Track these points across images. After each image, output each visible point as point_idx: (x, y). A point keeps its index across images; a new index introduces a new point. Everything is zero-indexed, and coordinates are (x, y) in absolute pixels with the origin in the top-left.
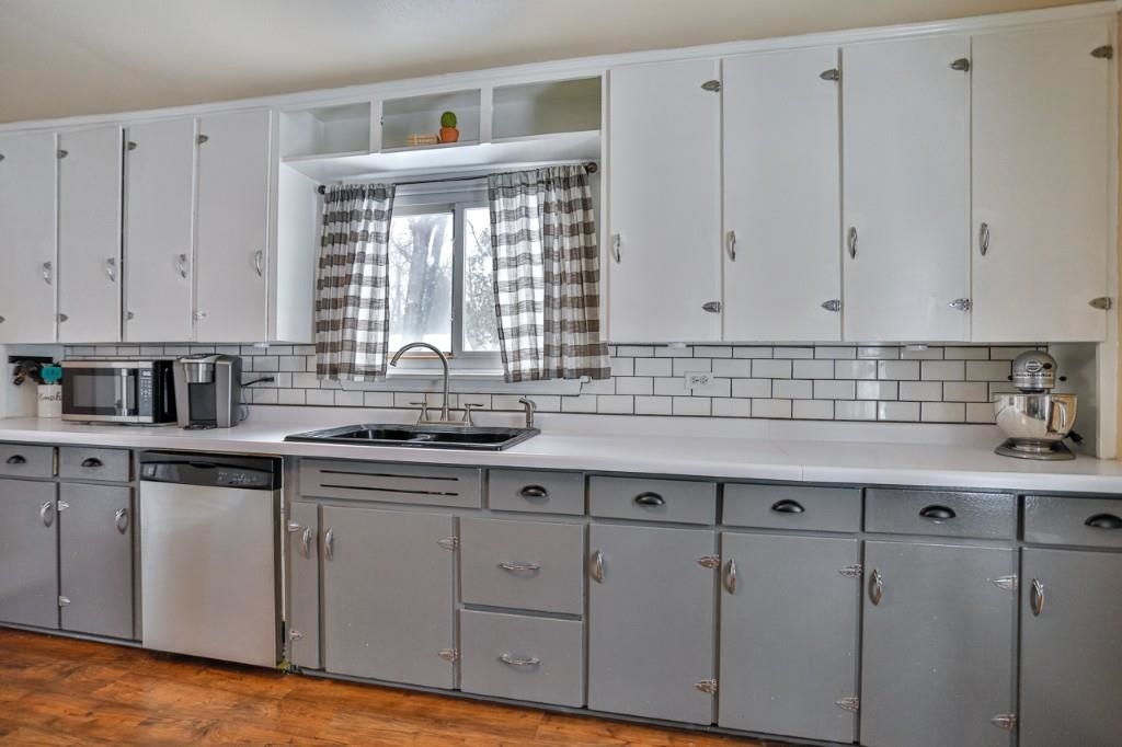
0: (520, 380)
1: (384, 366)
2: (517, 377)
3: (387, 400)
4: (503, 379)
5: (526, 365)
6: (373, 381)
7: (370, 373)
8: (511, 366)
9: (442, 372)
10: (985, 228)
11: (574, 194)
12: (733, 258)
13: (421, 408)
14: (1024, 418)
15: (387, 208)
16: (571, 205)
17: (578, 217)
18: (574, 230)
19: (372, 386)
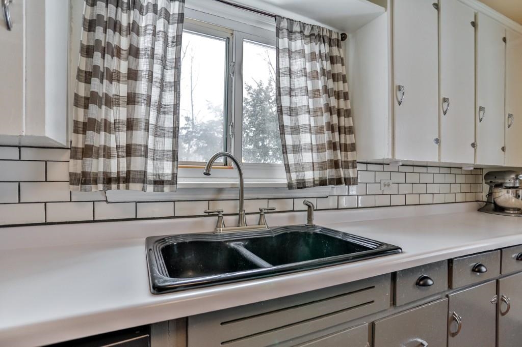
0: (304, 187)
1: (175, 176)
2: (302, 185)
3: (167, 209)
4: (286, 186)
5: (309, 175)
6: (163, 191)
7: (159, 183)
8: (294, 176)
9: (238, 182)
10: (510, 116)
11: (335, 51)
12: (445, 113)
13: (218, 214)
14: (514, 200)
15: (176, 11)
16: (332, 60)
17: (338, 69)
18: (335, 77)
19: (159, 196)
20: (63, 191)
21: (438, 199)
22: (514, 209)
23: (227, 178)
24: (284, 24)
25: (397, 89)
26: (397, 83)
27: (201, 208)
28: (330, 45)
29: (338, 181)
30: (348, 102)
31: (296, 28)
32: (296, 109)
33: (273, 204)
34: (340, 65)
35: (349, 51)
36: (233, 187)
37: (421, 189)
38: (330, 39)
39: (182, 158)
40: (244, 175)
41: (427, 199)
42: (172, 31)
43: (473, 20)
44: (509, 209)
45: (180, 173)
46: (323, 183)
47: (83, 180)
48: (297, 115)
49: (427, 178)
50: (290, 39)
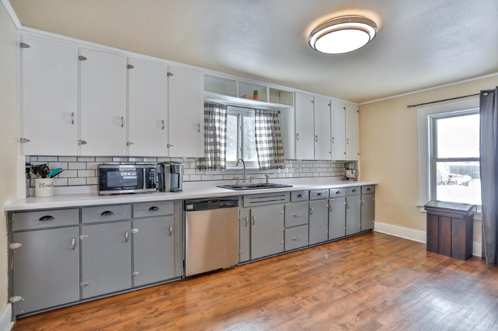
1: (225, 166)
2: (264, 169)
3: (221, 177)
4: (259, 169)
7: (221, 168)
8: (261, 166)
9: (243, 168)
10: (348, 139)
11: (276, 119)
12: (317, 141)
13: (237, 179)
14: (351, 174)
15: (225, 113)
16: (275, 122)
17: (277, 125)
18: (276, 129)
19: (220, 173)
20: (193, 171)
21: (321, 174)
22: (352, 178)
23: (240, 167)
24: (258, 111)
25: (296, 135)
26: (297, 133)
27: (231, 177)
28: (274, 116)
29: (277, 168)
30: (281, 137)
31: (262, 112)
32: (262, 141)
33: (254, 176)
34: (278, 124)
35: (280, 117)
36: (242, 169)
37: (314, 170)
38: (274, 114)
39: (227, 160)
40: (245, 165)
41: (317, 175)
42: (223, 119)
43: (329, 103)
44: (350, 178)
45: (227, 165)
46: (271, 168)
47: (200, 168)
48: (262, 143)
49: (317, 165)
50: (260, 116)
